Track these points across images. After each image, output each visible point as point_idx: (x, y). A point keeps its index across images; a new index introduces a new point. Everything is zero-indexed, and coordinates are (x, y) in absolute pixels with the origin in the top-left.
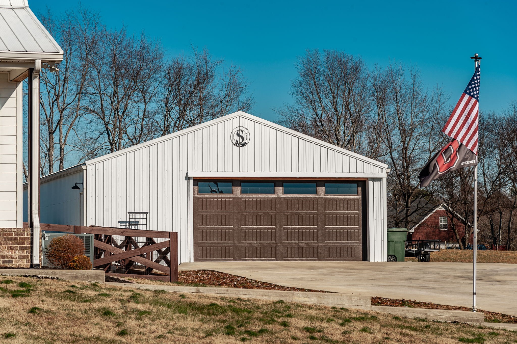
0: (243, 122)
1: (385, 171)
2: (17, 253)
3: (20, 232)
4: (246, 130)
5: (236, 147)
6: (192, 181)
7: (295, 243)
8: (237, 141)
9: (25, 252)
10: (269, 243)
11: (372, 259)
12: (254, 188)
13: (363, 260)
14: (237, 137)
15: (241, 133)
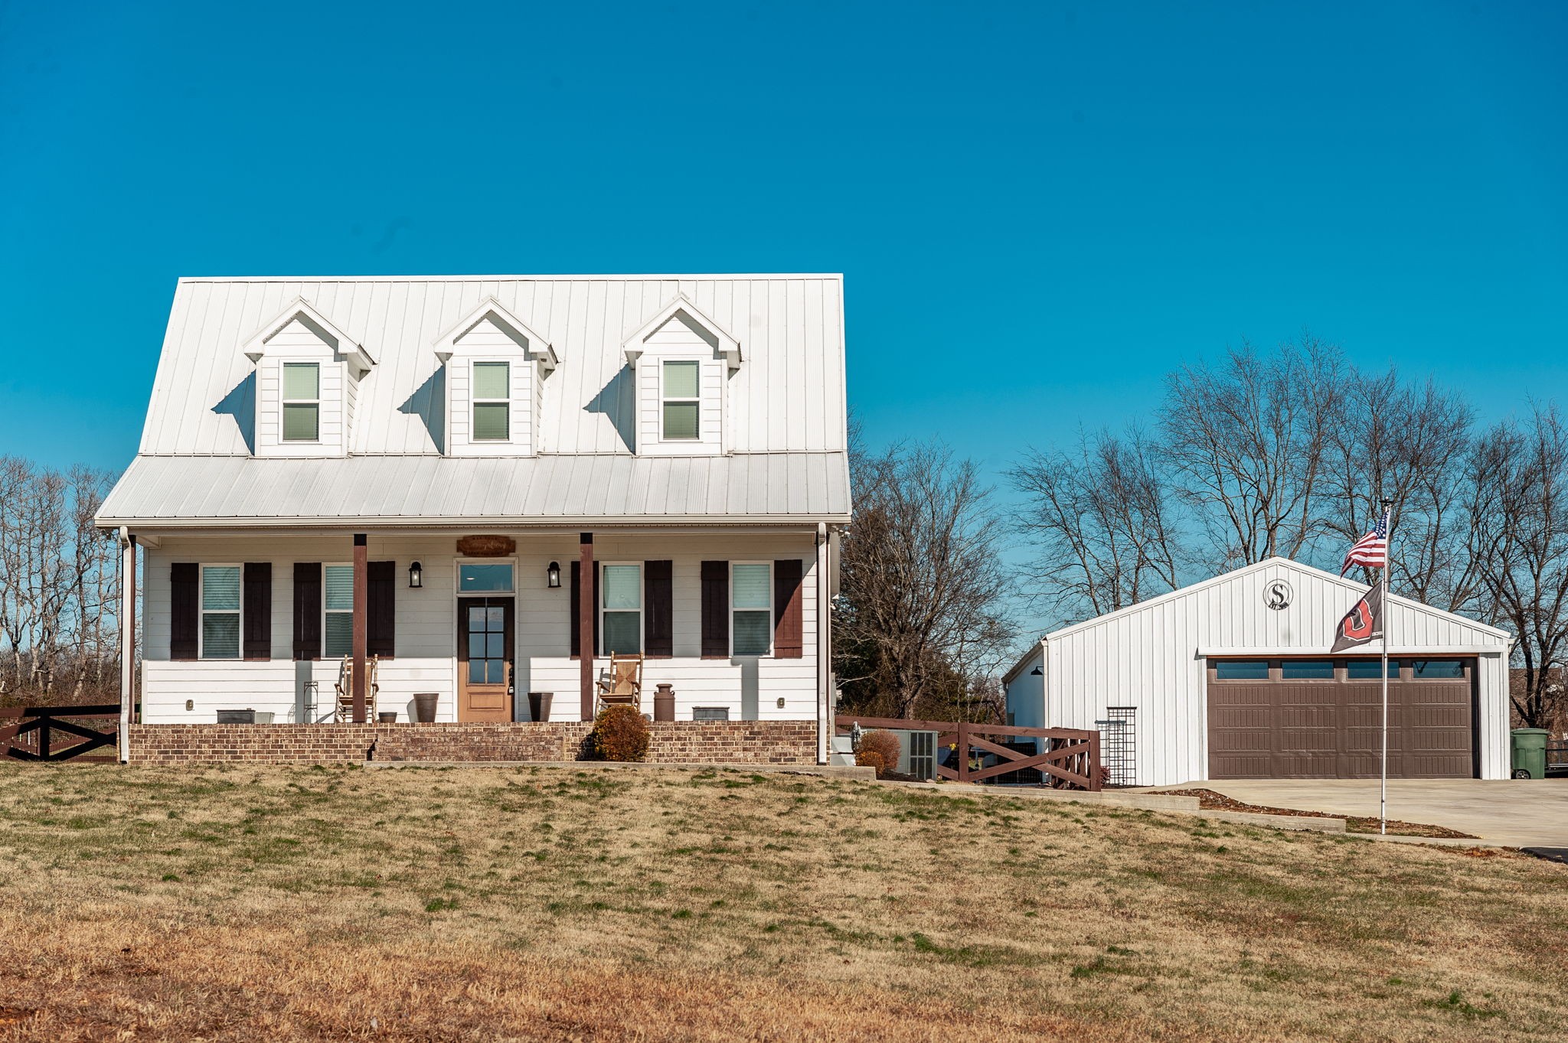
0: (1283, 573)
1: (1506, 642)
2: (801, 749)
3: (805, 725)
4: (1286, 585)
5: (1272, 610)
6: (1204, 661)
7: (1366, 753)
8: (1273, 601)
9: (810, 749)
10: (1327, 753)
11: (1484, 775)
12: (1301, 671)
13: (1474, 777)
14: (1272, 596)
15: (1279, 590)
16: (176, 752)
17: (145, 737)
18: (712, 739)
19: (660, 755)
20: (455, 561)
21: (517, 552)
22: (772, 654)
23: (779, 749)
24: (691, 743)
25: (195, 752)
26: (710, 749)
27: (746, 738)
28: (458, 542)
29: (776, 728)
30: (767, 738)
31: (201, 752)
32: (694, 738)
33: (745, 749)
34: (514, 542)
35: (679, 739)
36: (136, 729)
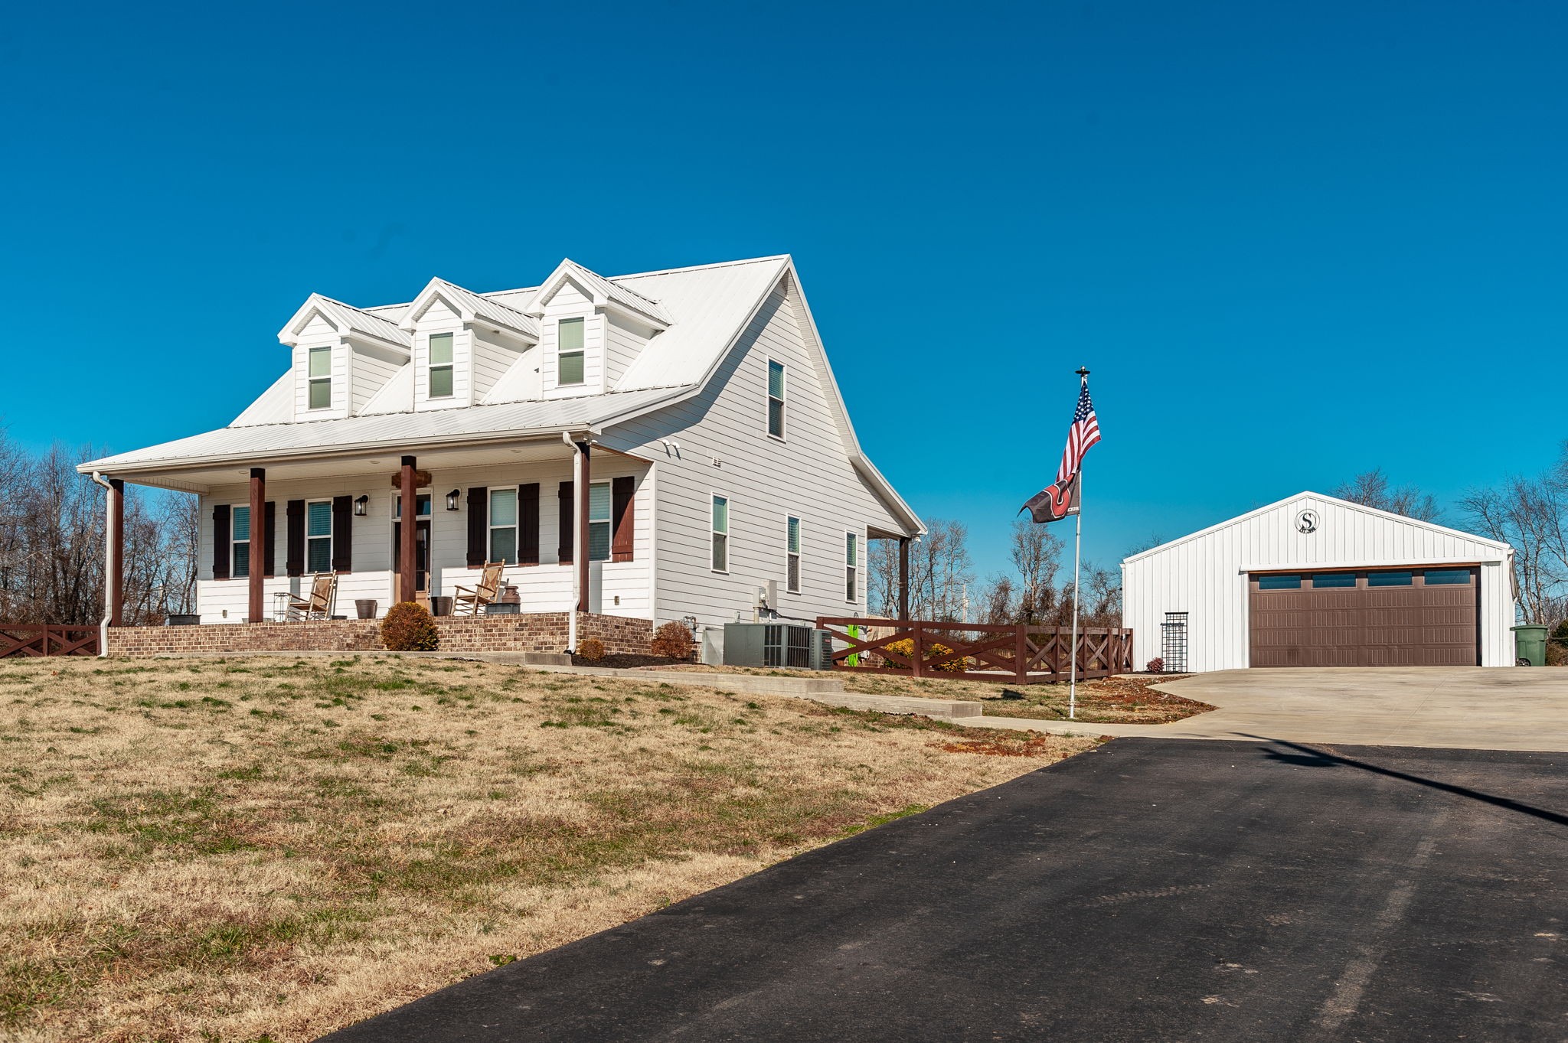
0: (1311, 504)
1: (1506, 553)
2: (558, 638)
3: (560, 617)
4: (1314, 514)
6: (1246, 576)
8: (1303, 527)
9: (565, 638)
11: (1485, 663)
12: (1329, 581)
13: (1477, 665)
14: (1302, 522)
15: (1307, 517)
16: (136, 649)
17: (118, 637)
18: (491, 631)
19: (454, 646)
20: (391, 493)
21: (432, 483)
22: (611, 559)
23: (541, 638)
24: (476, 635)
25: (147, 649)
26: (490, 640)
27: (517, 630)
28: (393, 477)
29: (539, 620)
30: (532, 629)
31: (151, 649)
32: (478, 629)
33: (515, 640)
34: (430, 475)
35: (467, 631)
36: (113, 631)
